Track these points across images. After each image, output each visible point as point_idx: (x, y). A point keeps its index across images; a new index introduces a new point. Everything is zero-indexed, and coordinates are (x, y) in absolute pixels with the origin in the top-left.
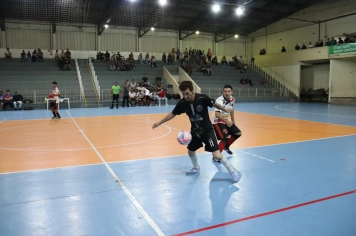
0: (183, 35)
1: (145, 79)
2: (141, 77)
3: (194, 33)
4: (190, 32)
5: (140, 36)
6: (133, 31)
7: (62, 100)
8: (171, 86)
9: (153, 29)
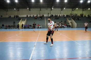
0: (73, 10)
1: (62, 21)
2: (61, 21)
3: (76, 9)
4: (75, 9)
5: (62, 10)
6: (60, 9)
7: (40, 26)
8: (69, 23)
9: (64, 8)
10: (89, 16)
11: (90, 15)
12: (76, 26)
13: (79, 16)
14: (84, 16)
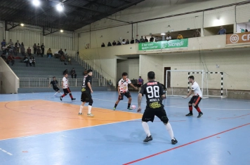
0: (9, 26)
3: (19, 25)
4: (16, 24)
10: (61, 52)
11: (63, 50)
12: (17, 86)
13: (29, 50)
14: (45, 53)
